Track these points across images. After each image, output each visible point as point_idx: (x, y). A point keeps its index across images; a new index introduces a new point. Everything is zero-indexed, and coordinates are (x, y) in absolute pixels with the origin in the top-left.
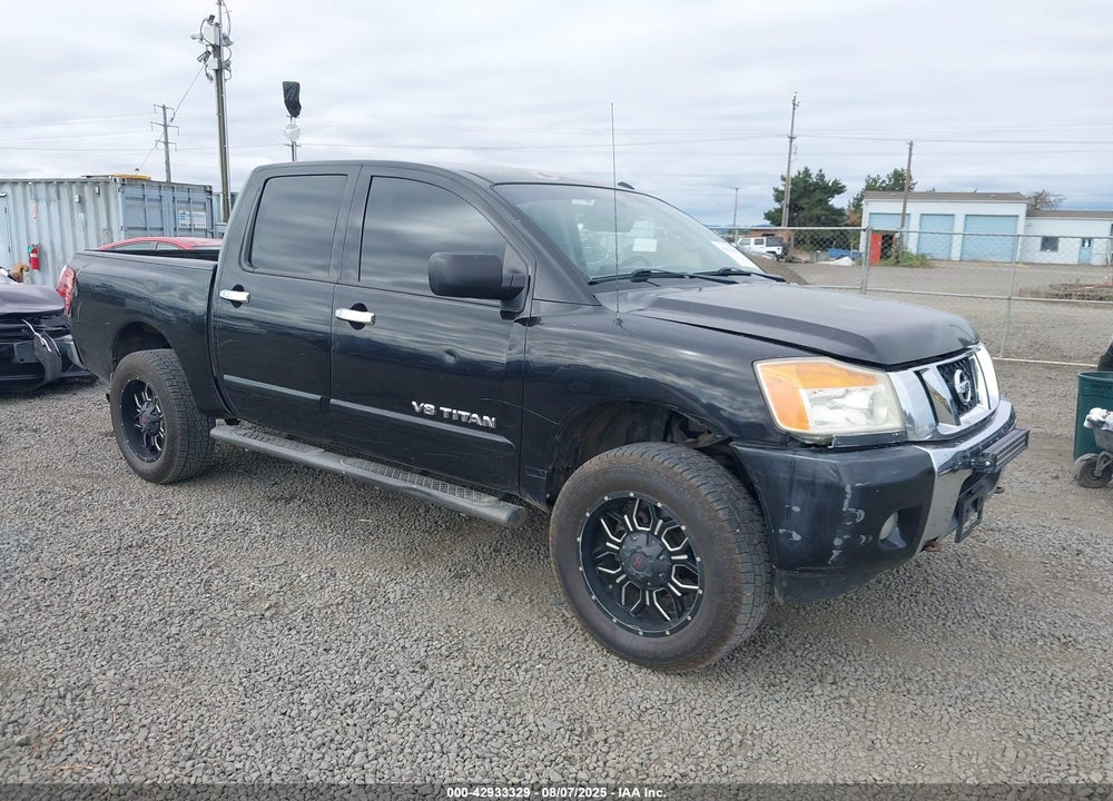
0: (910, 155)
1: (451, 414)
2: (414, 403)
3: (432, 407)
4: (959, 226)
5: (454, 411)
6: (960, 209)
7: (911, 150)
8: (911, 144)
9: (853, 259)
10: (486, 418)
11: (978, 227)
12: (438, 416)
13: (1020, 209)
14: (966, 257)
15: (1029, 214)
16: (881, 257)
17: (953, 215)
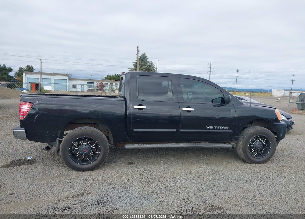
0: (41, 63)
1: (217, 128)
2: (207, 127)
3: (212, 127)
4: (53, 81)
5: (218, 127)
6: (53, 77)
7: (41, 61)
8: (41, 60)
9: (27, 91)
10: (226, 127)
11: (57, 82)
12: (214, 128)
13: (67, 78)
14: (55, 90)
15: (69, 79)
16: (36, 90)
17: (51, 79)
